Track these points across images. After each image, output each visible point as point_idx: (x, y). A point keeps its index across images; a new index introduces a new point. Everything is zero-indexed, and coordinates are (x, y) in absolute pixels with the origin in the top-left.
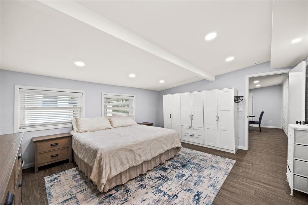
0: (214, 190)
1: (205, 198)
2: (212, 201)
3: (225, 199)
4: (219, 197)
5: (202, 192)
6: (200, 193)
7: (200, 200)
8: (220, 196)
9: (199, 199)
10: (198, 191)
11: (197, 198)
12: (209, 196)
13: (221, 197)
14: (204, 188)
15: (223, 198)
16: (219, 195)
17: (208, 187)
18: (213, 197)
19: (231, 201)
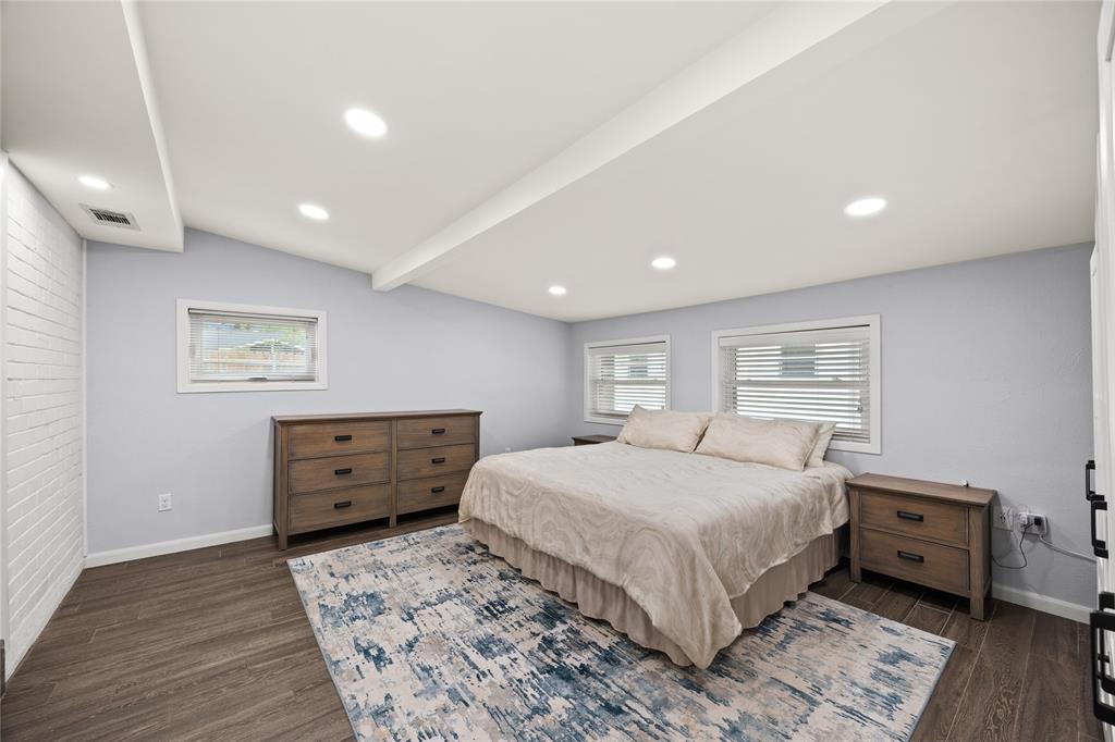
0: (362, 706)
1: (358, 667)
2: (336, 679)
3: (311, 718)
4: (331, 706)
5: (379, 669)
6: (382, 663)
7: (362, 655)
8: (332, 712)
9: (367, 653)
10: (391, 663)
11: (374, 652)
12: (355, 680)
13: (326, 711)
14: (394, 682)
15: (322, 713)
16: (336, 710)
17: (388, 697)
18: (345, 687)
19: (292, 726)
